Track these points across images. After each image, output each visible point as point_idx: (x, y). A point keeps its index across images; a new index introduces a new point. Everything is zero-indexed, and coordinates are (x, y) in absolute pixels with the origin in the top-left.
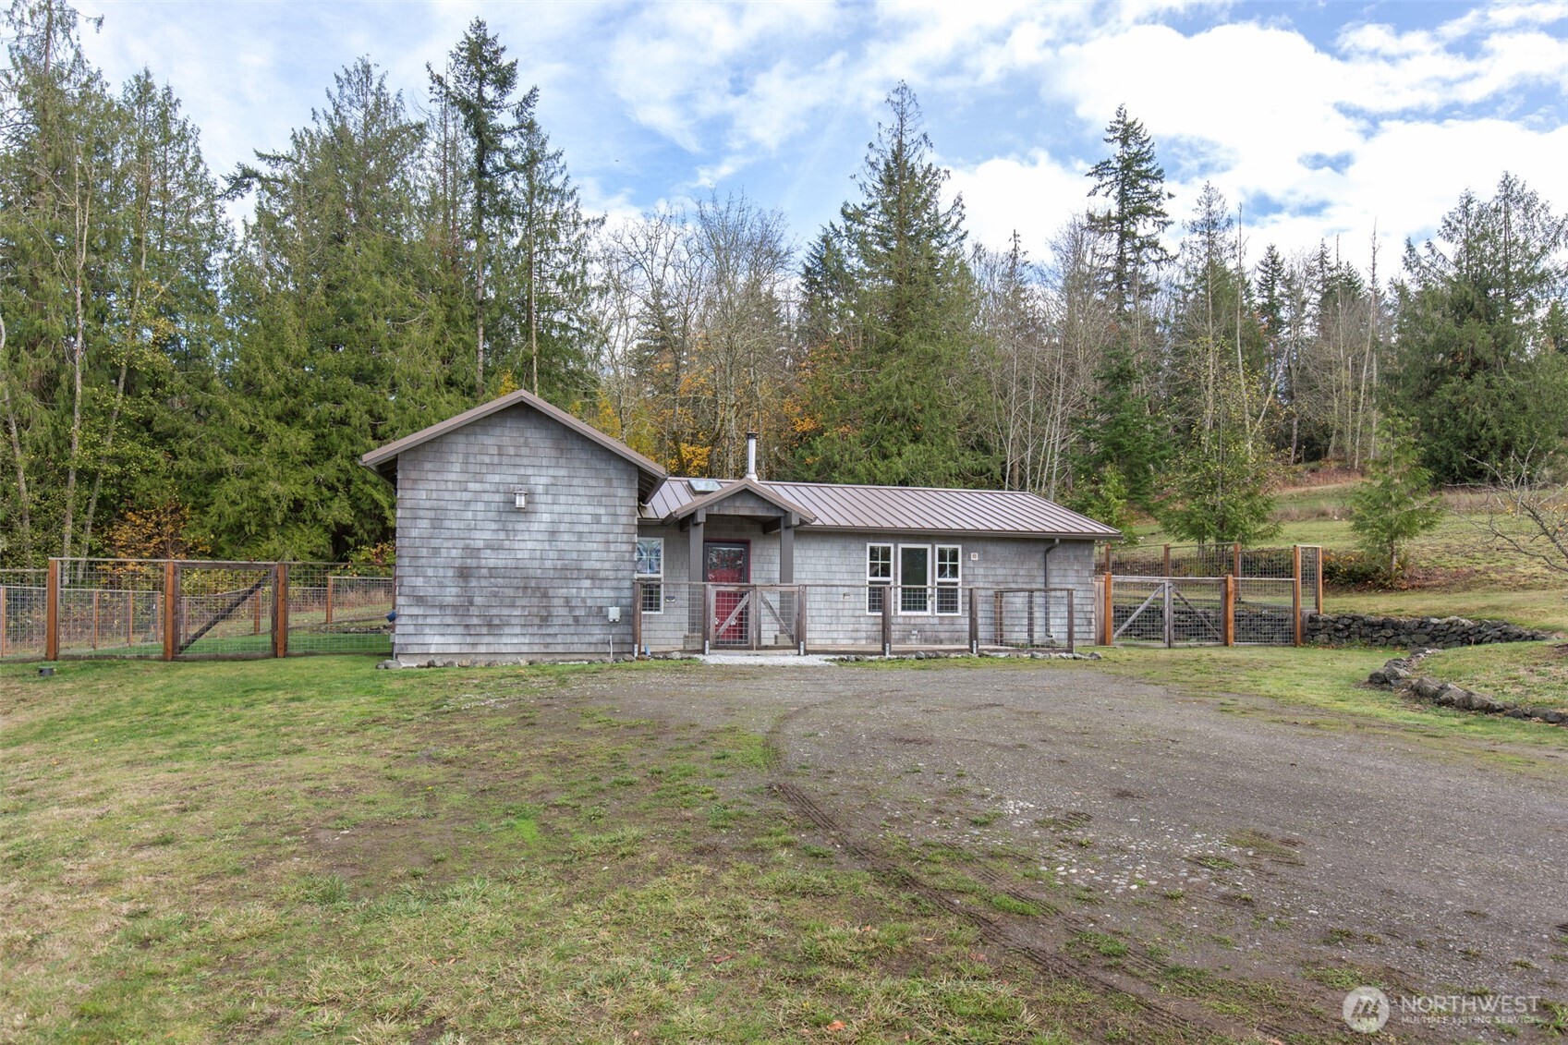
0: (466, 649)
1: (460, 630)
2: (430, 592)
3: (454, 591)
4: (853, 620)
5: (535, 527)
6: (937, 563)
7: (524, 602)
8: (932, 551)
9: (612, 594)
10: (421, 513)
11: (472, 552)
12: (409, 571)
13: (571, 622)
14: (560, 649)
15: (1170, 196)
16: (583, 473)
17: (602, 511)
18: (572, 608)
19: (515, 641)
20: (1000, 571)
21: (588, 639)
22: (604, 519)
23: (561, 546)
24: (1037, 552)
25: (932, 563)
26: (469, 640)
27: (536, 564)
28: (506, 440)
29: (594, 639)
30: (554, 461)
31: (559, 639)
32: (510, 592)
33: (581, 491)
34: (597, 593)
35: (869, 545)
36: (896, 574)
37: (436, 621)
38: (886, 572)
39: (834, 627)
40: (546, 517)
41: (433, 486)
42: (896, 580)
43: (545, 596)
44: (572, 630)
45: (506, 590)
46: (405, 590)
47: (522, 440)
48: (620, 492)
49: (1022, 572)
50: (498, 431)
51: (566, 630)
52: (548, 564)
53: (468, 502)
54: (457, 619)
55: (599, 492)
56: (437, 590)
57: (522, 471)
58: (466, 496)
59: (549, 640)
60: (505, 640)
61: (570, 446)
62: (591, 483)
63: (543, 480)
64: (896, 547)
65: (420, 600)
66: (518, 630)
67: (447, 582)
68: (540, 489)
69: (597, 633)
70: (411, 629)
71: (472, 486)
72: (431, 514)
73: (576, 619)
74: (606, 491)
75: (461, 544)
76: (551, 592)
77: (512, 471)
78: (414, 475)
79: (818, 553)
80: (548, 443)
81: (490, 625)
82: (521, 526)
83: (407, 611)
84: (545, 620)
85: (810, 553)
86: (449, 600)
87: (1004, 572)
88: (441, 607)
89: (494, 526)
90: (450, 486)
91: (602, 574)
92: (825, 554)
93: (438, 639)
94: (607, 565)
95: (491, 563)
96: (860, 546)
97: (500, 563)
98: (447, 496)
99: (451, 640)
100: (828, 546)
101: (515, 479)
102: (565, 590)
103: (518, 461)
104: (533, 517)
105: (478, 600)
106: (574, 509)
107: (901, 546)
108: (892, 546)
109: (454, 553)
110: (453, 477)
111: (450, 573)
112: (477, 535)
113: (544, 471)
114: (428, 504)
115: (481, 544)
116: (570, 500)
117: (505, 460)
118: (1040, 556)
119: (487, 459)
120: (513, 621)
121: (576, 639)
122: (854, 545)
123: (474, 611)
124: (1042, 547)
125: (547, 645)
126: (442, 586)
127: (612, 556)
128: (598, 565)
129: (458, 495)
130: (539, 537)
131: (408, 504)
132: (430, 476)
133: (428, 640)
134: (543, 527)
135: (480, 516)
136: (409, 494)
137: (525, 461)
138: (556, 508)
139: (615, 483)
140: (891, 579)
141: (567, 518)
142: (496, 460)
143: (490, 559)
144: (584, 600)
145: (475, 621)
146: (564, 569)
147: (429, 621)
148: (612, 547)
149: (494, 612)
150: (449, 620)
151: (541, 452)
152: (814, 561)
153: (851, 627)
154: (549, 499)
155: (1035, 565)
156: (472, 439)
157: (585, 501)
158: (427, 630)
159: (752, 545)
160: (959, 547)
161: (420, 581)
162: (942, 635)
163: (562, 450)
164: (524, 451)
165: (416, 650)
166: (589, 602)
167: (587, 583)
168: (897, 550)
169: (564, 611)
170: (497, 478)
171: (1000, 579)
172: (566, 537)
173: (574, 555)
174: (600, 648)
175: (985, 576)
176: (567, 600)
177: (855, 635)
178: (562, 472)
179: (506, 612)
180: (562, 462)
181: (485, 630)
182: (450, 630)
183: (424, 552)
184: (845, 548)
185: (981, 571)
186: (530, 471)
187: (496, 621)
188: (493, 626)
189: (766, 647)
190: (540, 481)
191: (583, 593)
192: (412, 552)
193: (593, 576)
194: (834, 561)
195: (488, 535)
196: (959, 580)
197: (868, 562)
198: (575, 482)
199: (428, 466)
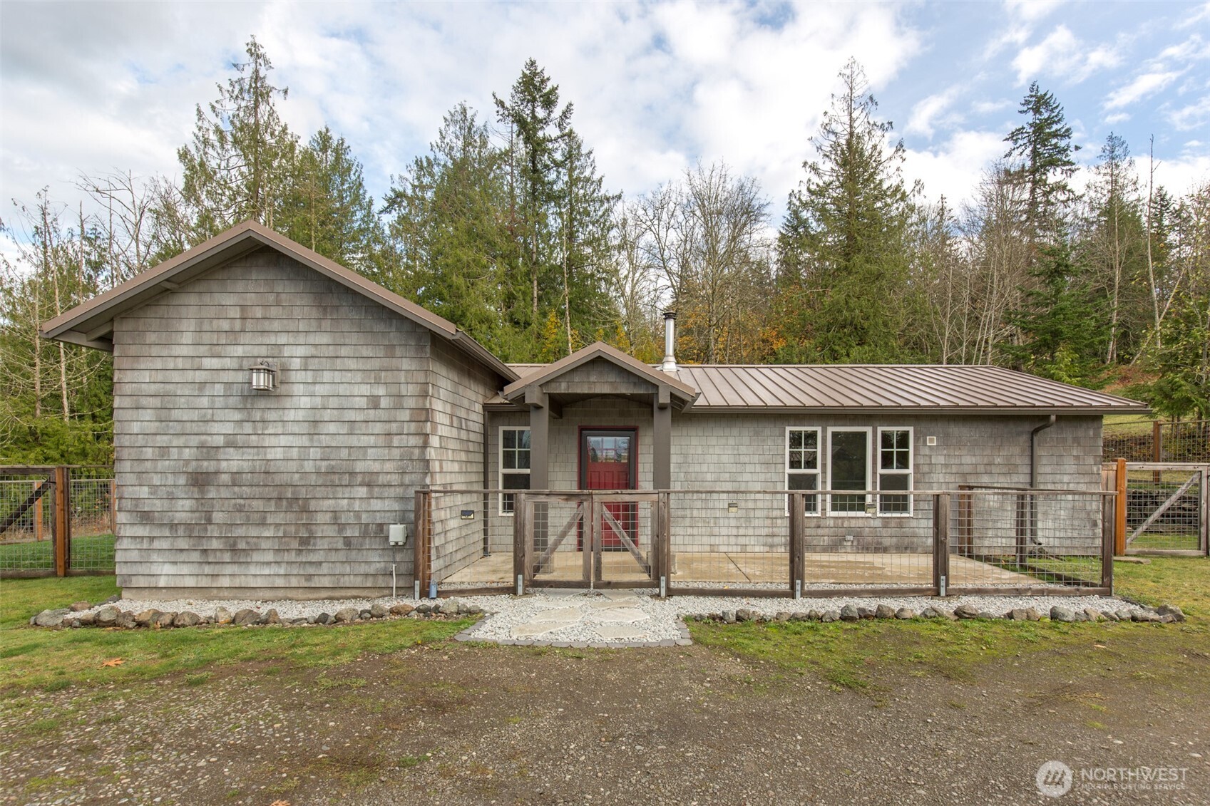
0: (204, 582)
1: (195, 556)
2: (158, 505)
3: (188, 504)
4: (768, 522)
5: (291, 415)
6: (880, 450)
7: (280, 518)
8: (873, 436)
9: (396, 506)
10: (145, 401)
11: (209, 451)
12: (131, 478)
13: (340, 545)
14: (326, 582)
15: (1077, 148)
16: (354, 338)
17: (381, 391)
18: (342, 527)
19: (267, 572)
20: (968, 460)
21: (363, 569)
22: (384, 403)
23: (325, 440)
24: (1020, 434)
25: (873, 451)
26: (207, 569)
27: (293, 466)
28: (251, 298)
29: (372, 569)
30: (314, 323)
31: (325, 569)
32: (258, 505)
33: (352, 364)
34: (376, 505)
35: (788, 429)
36: (824, 465)
37: (165, 544)
38: (811, 463)
39: (742, 531)
40: (305, 402)
41: (158, 364)
42: (824, 472)
43: (305, 510)
44: (341, 556)
45: (255, 503)
46: (128, 504)
47: (272, 298)
48: (406, 364)
49: (998, 460)
50: (240, 286)
51: (333, 556)
52: (309, 466)
53: (203, 384)
54: (192, 541)
55: (376, 364)
56: (166, 503)
57: (272, 339)
58: (200, 376)
59: (311, 570)
60: (253, 570)
61: (336, 302)
62: (366, 352)
63: (301, 351)
64: (824, 431)
65: (145, 517)
66: (270, 557)
67: (179, 493)
68: (296, 363)
69: (376, 561)
70: (134, 556)
71: (208, 363)
72: (156, 402)
73: (348, 542)
74: (387, 362)
75: (194, 441)
76: (313, 505)
77: (259, 340)
78: (133, 350)
79: (723, 441)
80: (306, 299)
81: (234, 550)
82: (272, 416)
83: (129, 531)
84: (306, 542)
85: (713, 441)
86: (181, 517)
87: (974, 460)
88: (173, 526)
89: (237, 416)
90: (180, 363)
91: (382, 479)
92: (731, 441)
93: (168, 569)
94: (389, 466)
95: (234, 466)
96: (777, 431)
97: (246, 466)
98: (176, 377)
99: (185, 569)
100: (735, 431)
101: (263, 351)
102: (331, 502)
103: (267, 325)
104: (288, 403)
105: (218, 517)
106: (342, 390)
107: (830, 430)
108: (819, 429)
109: (187, 453)
110: (184, 351)
111: (182, 480)
112: (215, 428)
113: (301, 339)
114: (153, 388)
115: (220, 441)
116: (337, 376)
117: (249, 325)
118: (1024, 439)
119: (225, 325)
120: (264, 545)
121: (347, 569)
122: (769, 430)
123: (213, 531)
124: (1028, 427)
125: (309, 577)
126: (172, 498)
127: (396, 453)
128: (376, 467)
129: (190, 376)
130: (296, 429)
131: (128, 389)
132: (155, 351)
133: (156, 569)
134: (301, 415)
135: (219, 402)
136: (129, 376)
137: (276, 325)
138: (319, 389)
139: (398, 351)
140: (818, 471)
141: (333, 402)
142: (238, 325)
143: (233, 462)
144: (358, 515)
145: (215, 544)
146: (330, 472)
147: (156, 544)
148: (396, 441)
149: (240, 532)
150: (183, 544)
151: (297, 312)
152: (717, 450)
153: (765, 531)
154: (309, 376)
155: (1017, 450)
156: (207, 299)
157: (359, 377)
158: (155, 557)
159: (641, 433)
160: (911, 430)
161: (144, 492)
162: (887, 542)
163: (325, 308)
164: (274, 312)
165: (142, 582)
166: (365, 518)
167: (362, 492)
168: (826, 435)
169: (331, 531)
170: (239, 351)
171: (967, 469)
172: (332, 428)
173: (344, 454)
174: (381, 582)
175: (946, 465)
176: (335, 513)
177: (770, 540)
178: (324, 339)
179: (254, 532)
180: (326, 324)
181: (227, 557)
182: (183, 557)
183: (149, 453)
184: (757, 434)
185: (941, 460)
186: (283, 339)
187: (242, 545)
188: (237, 551)
189: (609, 585)
190: (295, 353)
191: (357, 506)
192: (134, 454)
193: (370, 482)
194: (743, 449)
195: (229, 428)
196: (910, 471)
197: (787, 450)
198: (344, 351)
199: (151, 338)
